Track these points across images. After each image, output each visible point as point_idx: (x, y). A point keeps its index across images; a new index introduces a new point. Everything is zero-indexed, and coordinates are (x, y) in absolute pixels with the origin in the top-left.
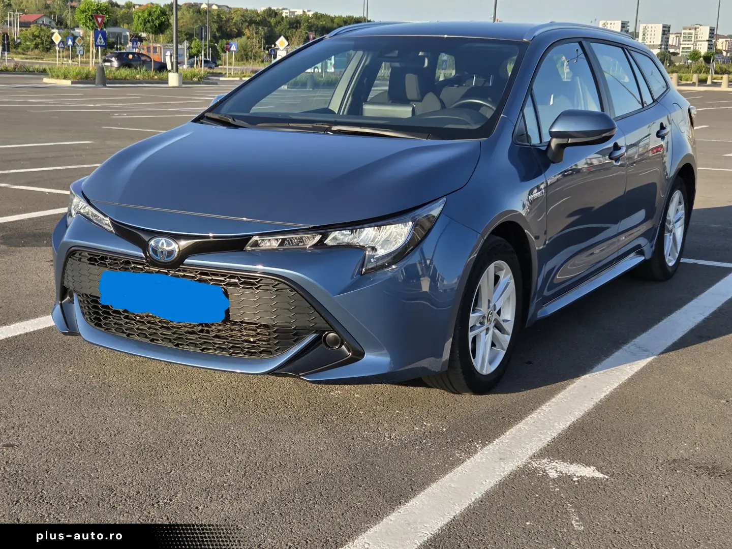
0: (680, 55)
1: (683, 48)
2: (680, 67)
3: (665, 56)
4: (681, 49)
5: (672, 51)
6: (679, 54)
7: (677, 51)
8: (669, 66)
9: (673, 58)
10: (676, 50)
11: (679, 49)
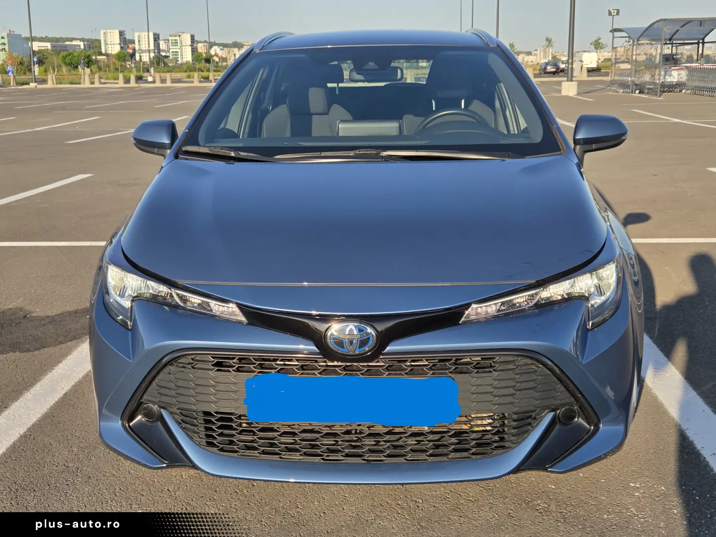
0: (171, 58)
1: (172, 52)
2: (174, 67)
3: (159, 58)
4: (171, 52)
5: (163, 54)
6: (169, 57)
7: (168, 54)
8: (164, 67)
9: (166, 60)
10: (166, 53)
11: (169, 53)
